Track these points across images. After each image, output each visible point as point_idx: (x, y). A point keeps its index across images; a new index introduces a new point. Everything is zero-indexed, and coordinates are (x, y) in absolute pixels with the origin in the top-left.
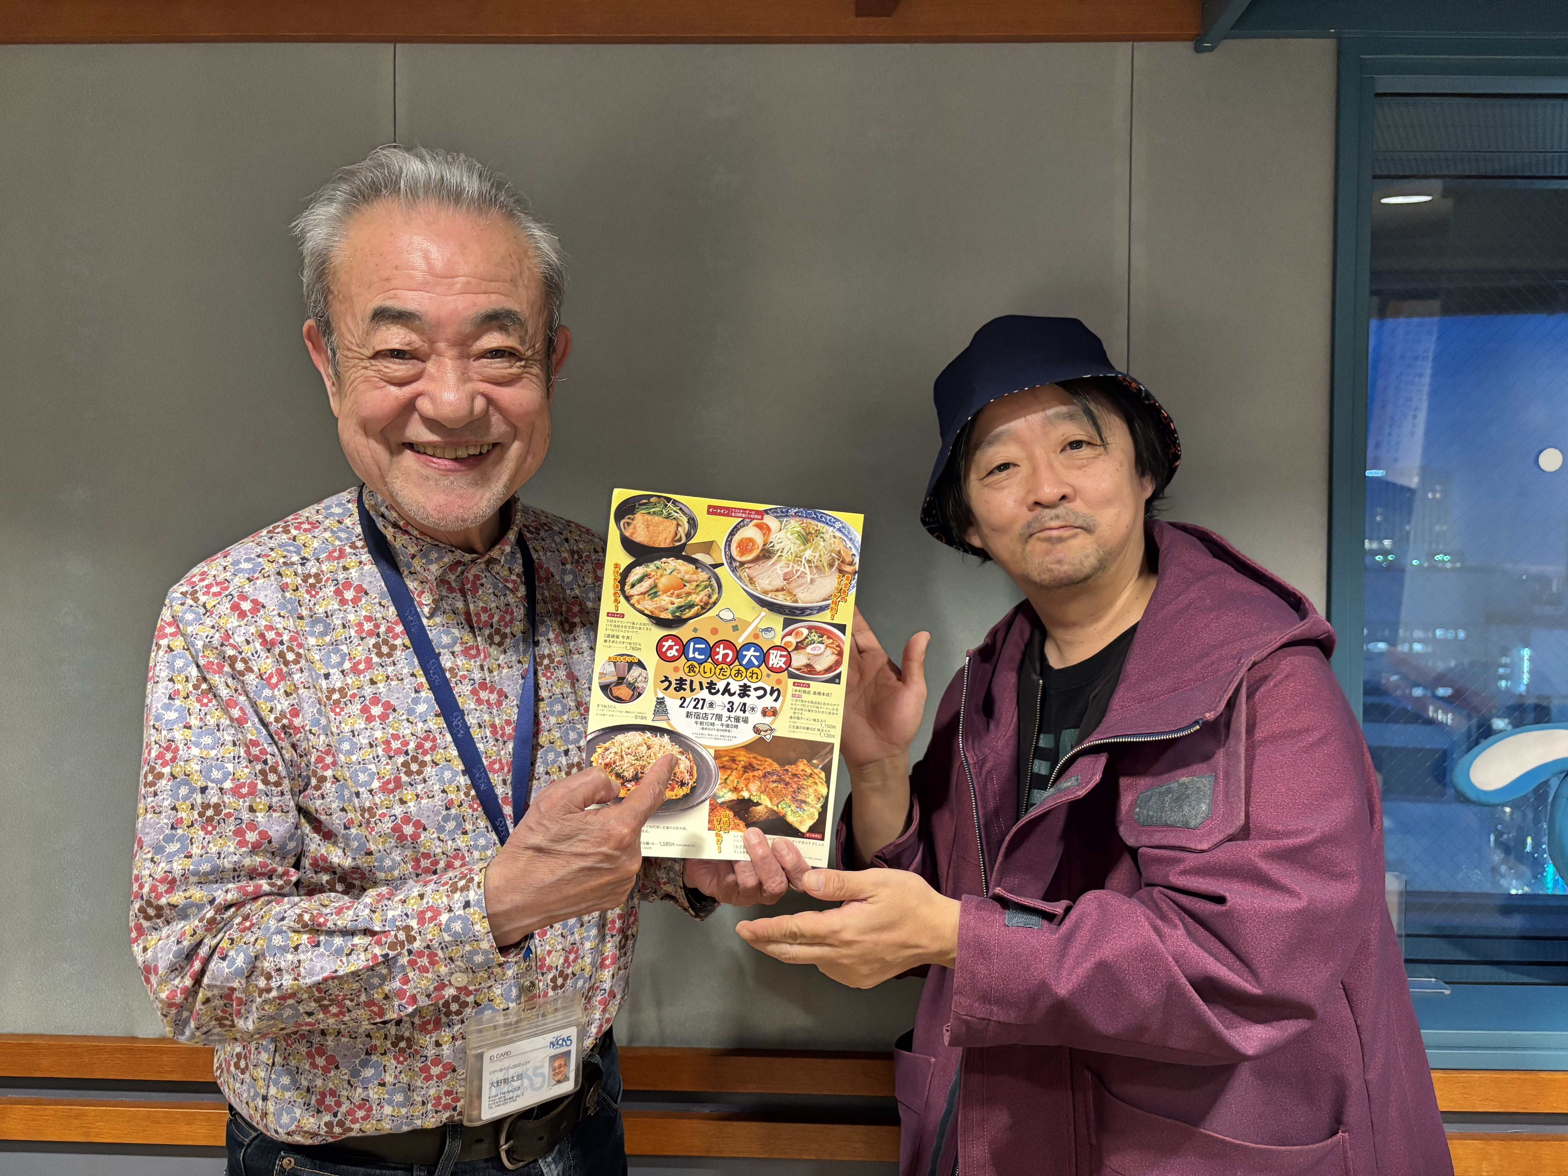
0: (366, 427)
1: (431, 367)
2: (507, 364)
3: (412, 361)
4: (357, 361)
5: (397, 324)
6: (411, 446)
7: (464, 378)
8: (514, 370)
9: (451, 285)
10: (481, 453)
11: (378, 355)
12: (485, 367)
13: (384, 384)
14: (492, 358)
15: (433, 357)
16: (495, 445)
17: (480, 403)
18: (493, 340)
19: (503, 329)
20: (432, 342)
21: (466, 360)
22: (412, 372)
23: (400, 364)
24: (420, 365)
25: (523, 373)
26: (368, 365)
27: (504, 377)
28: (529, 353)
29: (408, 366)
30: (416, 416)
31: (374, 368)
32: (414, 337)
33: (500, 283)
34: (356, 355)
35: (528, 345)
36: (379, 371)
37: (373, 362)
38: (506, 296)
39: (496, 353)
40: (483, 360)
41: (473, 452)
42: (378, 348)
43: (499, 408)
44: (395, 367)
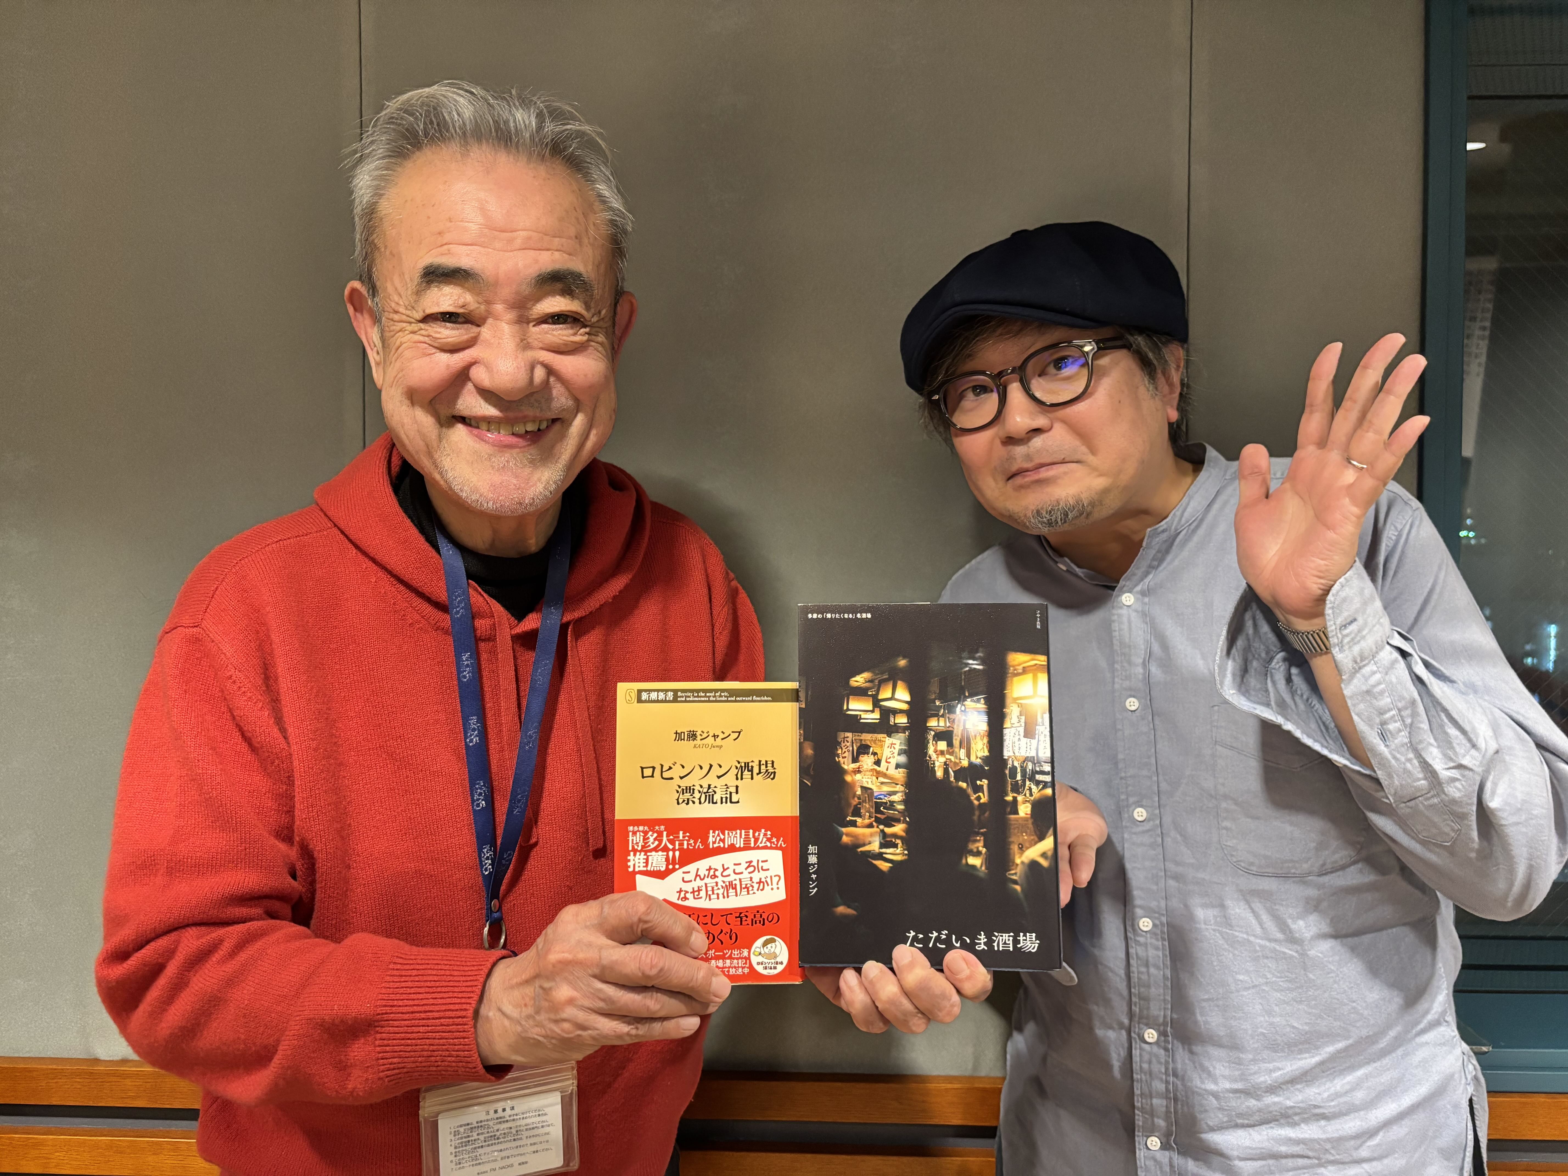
0: (413, 396)
1: (486, 332)
2: (571, 331)
3: (466, 326)
4: (404, 325)
5: (450, 283)
6: (463, 420)
7: (525, 345)
8: (578, 338)
9: (511, 241)
10: (539, 430)
11: (428, 318)
12: (546, 333)
13: (434, 350)
14: (554, 323)
15: (490, 321)
16: (554, 421)
17: (539, 374)
18: (555, 303)
19: (566, 291)
20: (488, 304)
21: (525, 325)
22: (465, 337)
23: (453, 329)
24: (474, 330)
25: (588, 340)
26: (416, 329)
27: (565, 345)
28: (595, 319)
29: (462, 331)
30: (470, 386)
31: (423, 332)
32: (468, 298)
33: (564, 240)
34: (404, 318)
35: (593, 311)
36: (428, 336)
37: (422, 325)
38: (570, 254)
39: (557, 318)
40: (545, 326)
41: (530, 427)
42: (429, 311)
43: (560, 378)
44: (448, 333)
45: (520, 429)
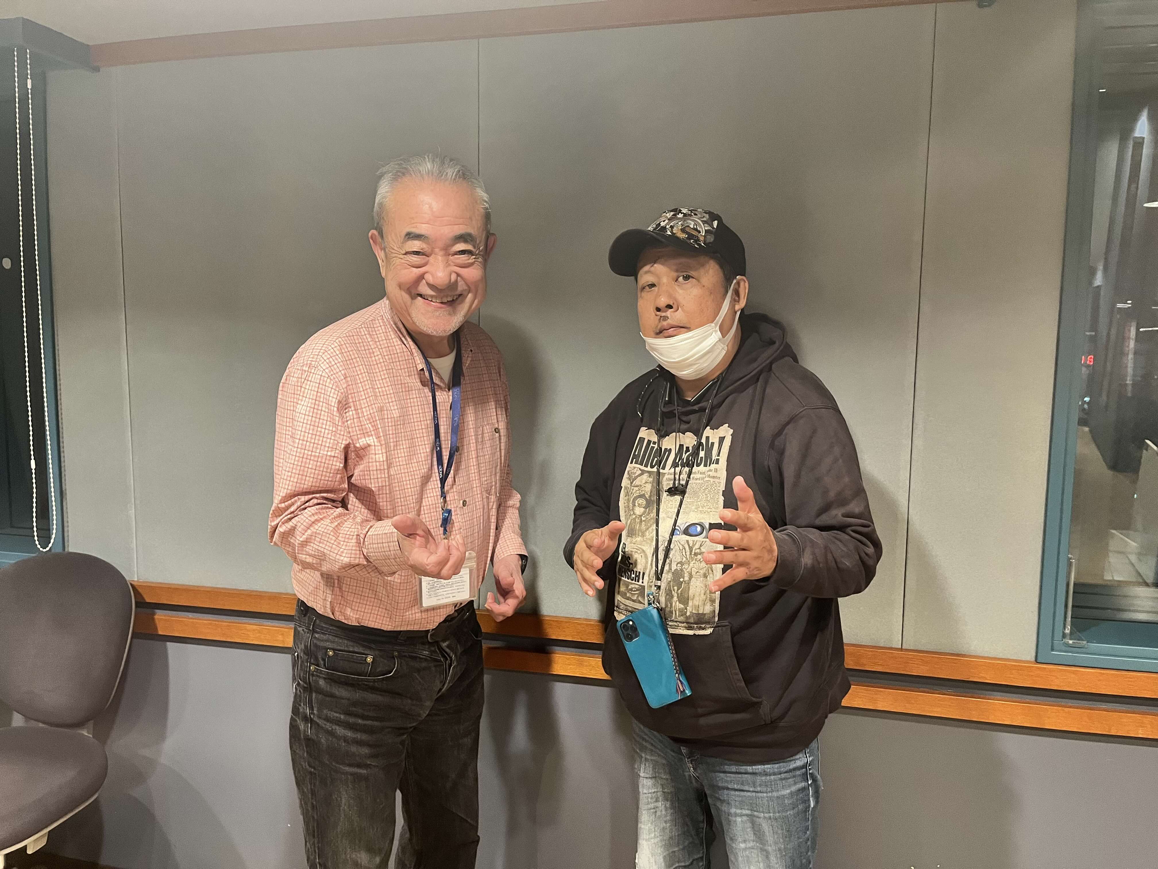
0: (400, 286)
1: (431, 259)
2: (468, 258)
3: (423, 257)
4: (397, 255)
5: (416, 240)
6: (421, 296)
7: (447, 265)
8: (470, 261)
9: (442, 221)
10: (453, 300)
11: (407, 253)
12: (456, 259)
13: (410, 267)
14: (461, 255)
15: (433, 255)
16: (460, 295)
17: (454, 277)
18: (461, 246)
19: (466, 241)
20: (433, 248)
21: (448, 256)
22: (423, 262)
23: (418, 258)
24: (427, 258)
25: (475, 261)
26: (402, 257)
27: (464, 264)
28: (477, 252)
29: (421, 259)
30: (424, 281)
31: (405, 259)
32: (424, 246)
33: (465, 220)
34: (397, 251)
35: (477, 249)
36: (407, 260)
37: (405, 256)
38: (467, 226)
39: (462, 252)
40: (456, 256)
41: (450, 299)
42: (407, 251)
43: (462, 278)
44: (415, 259)
45: (445, 300)
